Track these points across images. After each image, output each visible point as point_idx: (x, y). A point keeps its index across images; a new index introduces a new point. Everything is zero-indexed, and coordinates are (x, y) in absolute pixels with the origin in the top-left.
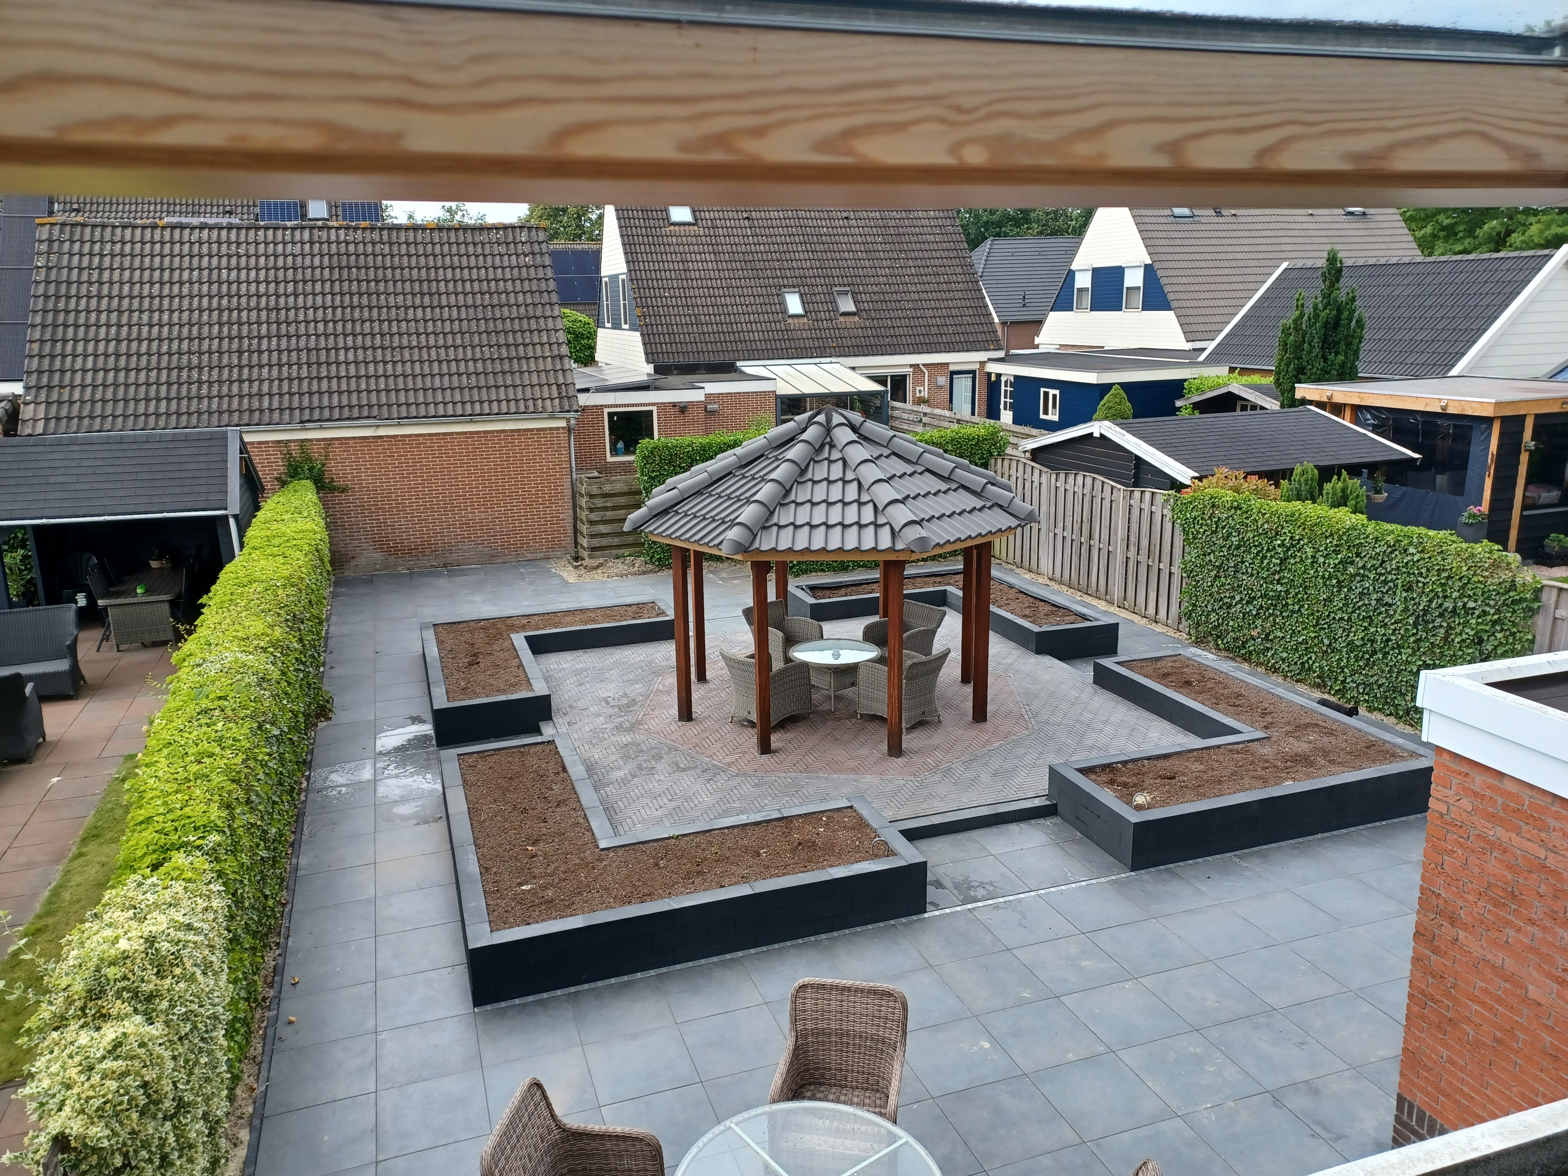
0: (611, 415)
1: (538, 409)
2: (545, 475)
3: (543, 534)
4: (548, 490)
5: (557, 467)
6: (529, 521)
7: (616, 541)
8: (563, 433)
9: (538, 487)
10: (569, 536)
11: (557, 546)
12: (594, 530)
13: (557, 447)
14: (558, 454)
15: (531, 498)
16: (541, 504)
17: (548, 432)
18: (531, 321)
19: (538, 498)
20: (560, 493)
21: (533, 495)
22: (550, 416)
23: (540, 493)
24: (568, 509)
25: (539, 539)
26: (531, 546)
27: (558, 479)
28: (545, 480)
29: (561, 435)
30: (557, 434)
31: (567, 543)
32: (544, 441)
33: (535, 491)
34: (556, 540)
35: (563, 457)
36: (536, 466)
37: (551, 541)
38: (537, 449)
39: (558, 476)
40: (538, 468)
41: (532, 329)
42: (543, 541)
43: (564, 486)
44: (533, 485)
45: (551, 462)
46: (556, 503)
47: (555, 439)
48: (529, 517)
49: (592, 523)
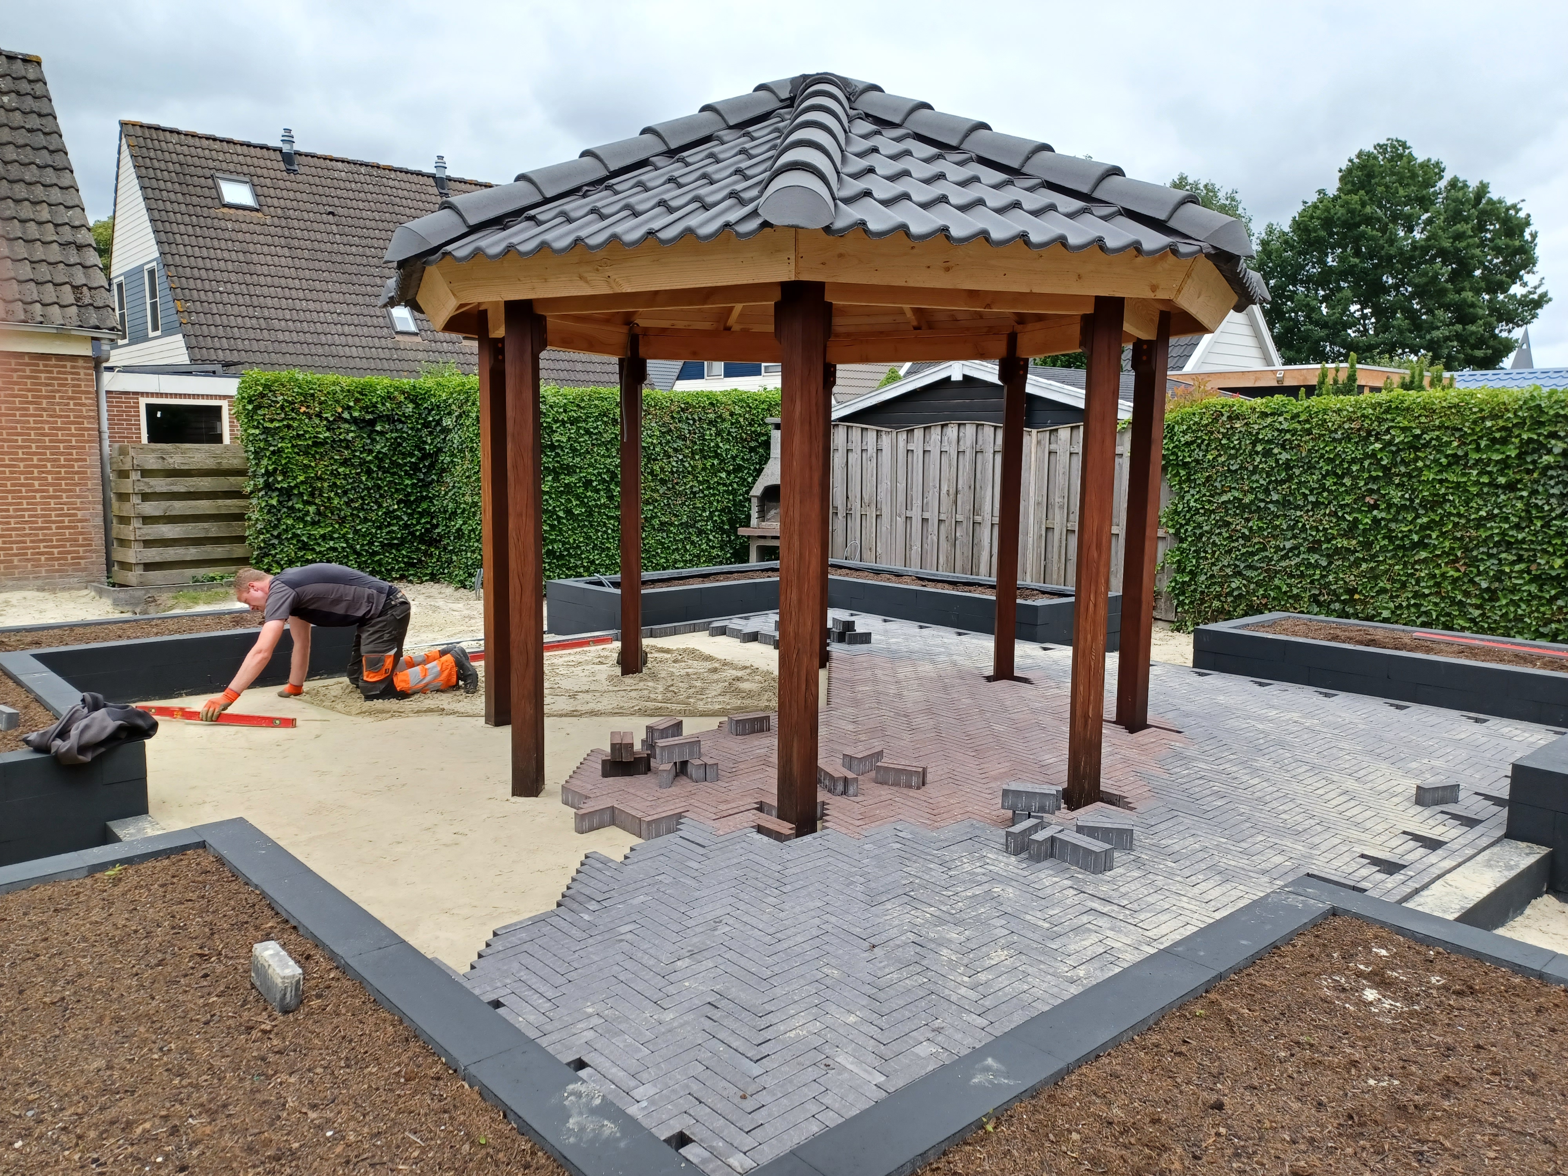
0: (151, 409)
1: (33, 318)
2: (47, 439)
3: (42, 545)
4: (52, 466)
5: (73, 427)
6: (12, 520)
7: (192, 553)
8: (85, 368)
9: (32, 460)
10: (96, 551)
11: (70, 568)
12: (150, 531)
13: (73, 392)
14: (75, 404)
15: (16, 479)
16: (37, 491)
17: (53, 362)
18: (17, 187)
19: (33, 479)
20: (77, 473)
21: (21, 473)
22: (60, 331)
23: (36, 471)
24: (94, 502)
25: (32, 554)
26: (16, 567)
27: (73, 447)
28: (46, 448)
29: (82, 371)
30: (73, 367)
31: (92, 563)
32: (46, 378)
33: (26, 466)
34: (69, 556)
35: (84, 409)
36: (28, 422)
37: (58, 559)
38: (29, 390)
39: (74, 443)
40: (32, 425)
41: (18, 197)
42: (43, 558)
43: (85, 460)
44: (21, 456)
45: (60, 417)
46: (70, 491)
47: (69, 377)
48: (11, 513)
49: (147, 520)
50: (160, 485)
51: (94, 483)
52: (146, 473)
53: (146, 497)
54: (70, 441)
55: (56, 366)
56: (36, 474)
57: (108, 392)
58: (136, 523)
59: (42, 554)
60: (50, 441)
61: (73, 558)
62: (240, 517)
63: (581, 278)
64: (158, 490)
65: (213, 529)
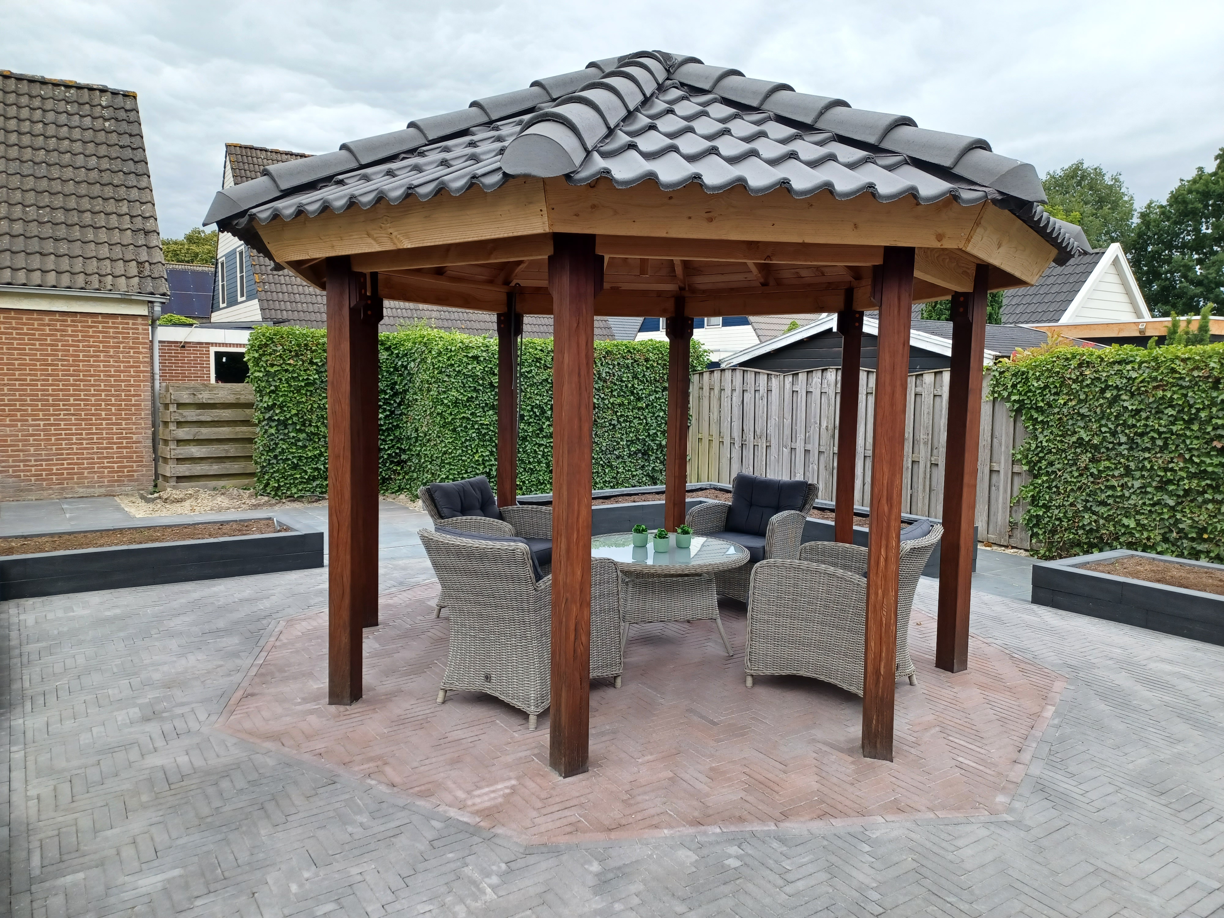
0: (218, 355)
1: (105, 287)
2: (112, 379)
3: (105, 461)
4: (116, 400)
5: (132, 370)
6: (84, 442)
7: (215, 468)
8: (142, 324)
9: (101, 395)
10: (146, 466)
11: (126, 479)
12: (182, 452)
13: (133, 343)
14: (134, 353)
15: (88, 410)
16: (104, 419)
17: (120, 320)
18: (107, 189)
19: (100, 410)
20: (134, 405)
21: (93, 405)
22: (123, 297)
23: (103, 403)
24: (146, 428)
25: (98, 468)
26: (86, 478)
27: (132, 386)
28: (112, 386)
29: (140, 327)
30: (133, 324)
31: (143, 475)
32: (114, 333)
33: (96, 400)
34: (126, 470)
35: (141, 356)
36: (99, 366)
37: (117, 472)
38: (101, 342)
39: (132, 383)
40: (102, 369)
41: (106, 196)
42: (106, 471)
43: (140, 396)
44: (93, 392)
45: (123, 362)
46: (128, 419)
47: (131, 331)
48: (84, 436)
49: (180, 442)
50: (191, 415)
51: (146, 413)
52: (180, 405)
53: (179, 424)
54: (130, 381)
55: (121, 323)
56: (103, 407)
57: (160, 342)
58: (173, 445)
59: (106, 468)
60: (115, 381)
61: (128, 472)
62: (250, 441)
63: (369, 235)
64: (189, 419)
65: (232, 450)
